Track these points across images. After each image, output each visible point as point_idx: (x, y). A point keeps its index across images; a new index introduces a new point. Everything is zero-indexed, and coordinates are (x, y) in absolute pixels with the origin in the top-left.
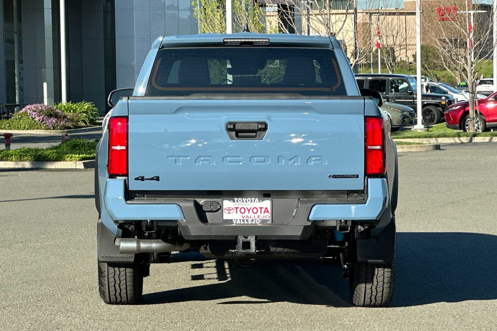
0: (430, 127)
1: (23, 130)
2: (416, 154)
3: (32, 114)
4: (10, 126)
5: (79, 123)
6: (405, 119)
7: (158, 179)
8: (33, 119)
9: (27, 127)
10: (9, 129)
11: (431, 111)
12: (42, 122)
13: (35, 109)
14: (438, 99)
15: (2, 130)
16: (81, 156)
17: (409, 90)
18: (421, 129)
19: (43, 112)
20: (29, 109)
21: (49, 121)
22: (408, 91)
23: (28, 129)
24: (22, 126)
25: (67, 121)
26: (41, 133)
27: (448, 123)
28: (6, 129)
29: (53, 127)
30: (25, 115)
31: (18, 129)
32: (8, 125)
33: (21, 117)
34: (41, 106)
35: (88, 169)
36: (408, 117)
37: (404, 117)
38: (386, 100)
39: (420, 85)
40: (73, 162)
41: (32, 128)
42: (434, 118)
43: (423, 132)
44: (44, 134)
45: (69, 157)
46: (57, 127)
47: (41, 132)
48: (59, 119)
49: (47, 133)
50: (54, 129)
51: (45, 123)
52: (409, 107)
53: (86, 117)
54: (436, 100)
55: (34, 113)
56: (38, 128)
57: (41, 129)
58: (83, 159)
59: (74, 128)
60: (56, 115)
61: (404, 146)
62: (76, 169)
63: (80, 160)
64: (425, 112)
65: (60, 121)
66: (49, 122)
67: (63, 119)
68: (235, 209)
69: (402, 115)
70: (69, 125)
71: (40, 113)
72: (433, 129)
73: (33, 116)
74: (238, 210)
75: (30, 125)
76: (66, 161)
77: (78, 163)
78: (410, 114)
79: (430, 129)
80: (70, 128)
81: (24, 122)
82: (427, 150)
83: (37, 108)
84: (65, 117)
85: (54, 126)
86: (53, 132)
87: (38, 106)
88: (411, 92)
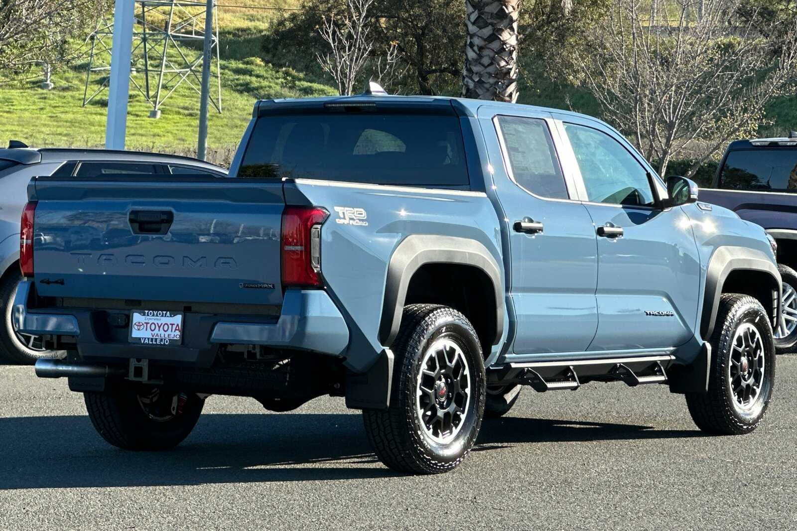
7: (62, 283)
68: (145, 325)
74: (149, 325)
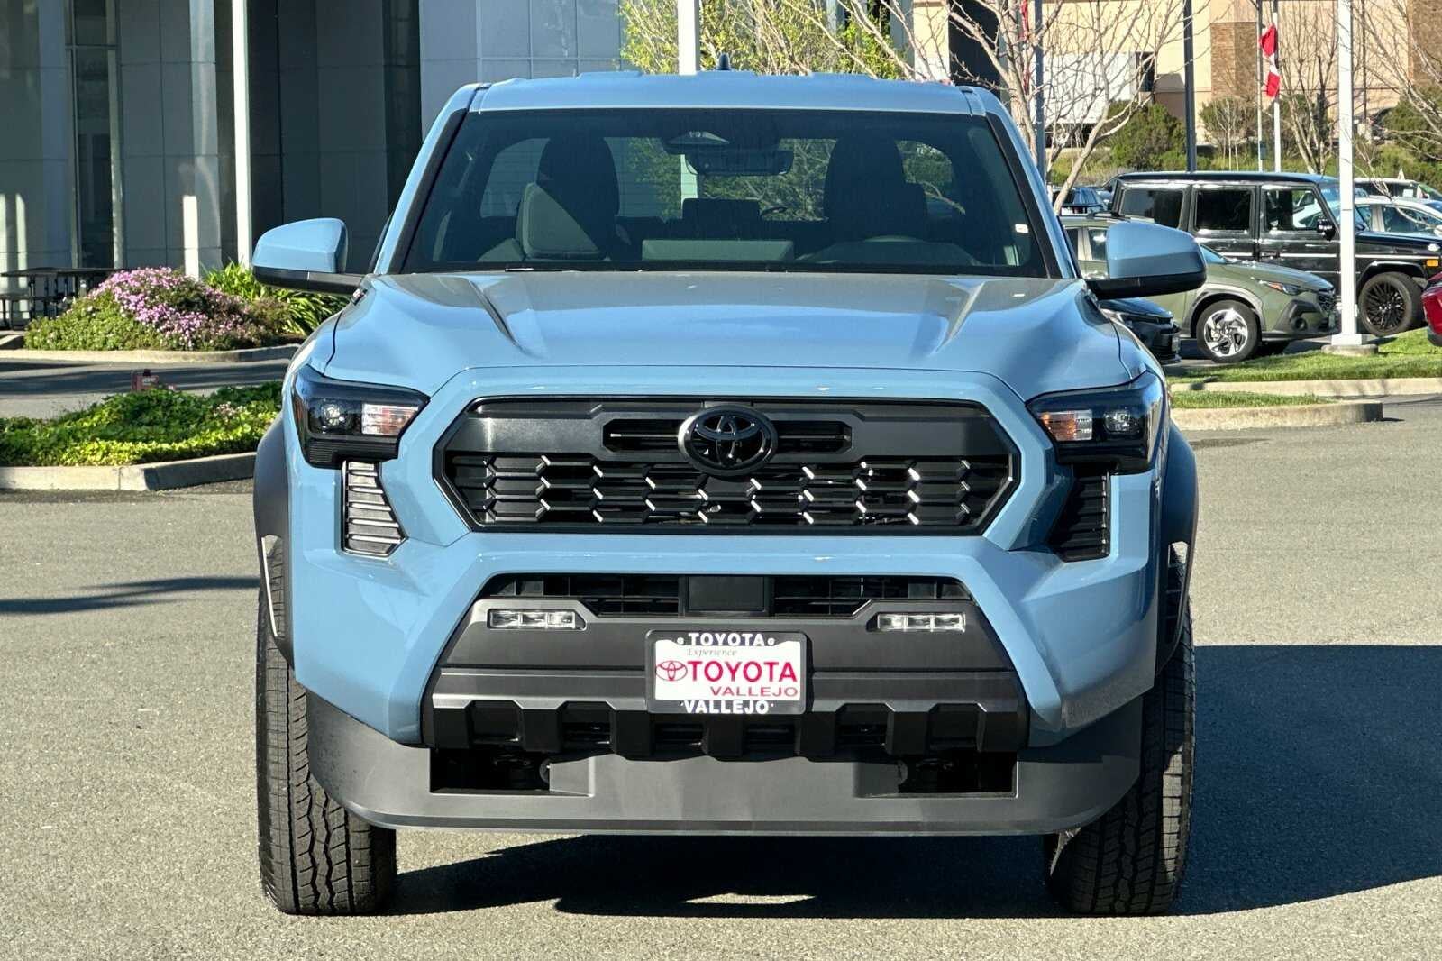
0: (1385, 341)
1: (100, 349)
2: (1295, 438)
3: (129, 302)
4: (59, 338)
5: (285, 328)
6: (1304, 316)
8: (130, 317)
9: (111, 343)
10: (57, 348)
11: (1393, 289)
12: (158, 326)
13: (137, 284)
14: (1415, 251)
15: (35, 351)
16: (141, 446)
17: (1324, 224)
18: (1353, 348)
19: (163, 295)
20: (119, 284)
21: (182, 322)
22: (1321, 227)
23: (116, 348)
24: (96, 340)
25: (241, 324)
26: (156, 361)
27: (1435, 329)
28: (49, 349)
29: (194, 341)
30: (105, 305)
31: (85, 348)
32: (52, 335)
33: (94, 310)
34: (157, 275)
35: (161, 492)
36: (1311, 309)
37: (1302, 308)
38: (1250, 254)
39: (1351, 207)
40: (110, 468)
41: (128, 343)
42: (1402, 310)
43: (1359, 355)
44: (167, 364)
45: (98, 450)
46: (207, 340)
47: (156, 357)
48: (216, 316)
49: (174, 361)
50: (196, 348)
51: (168, 329)
52: (1317, 278)
53: (309, 309)
54: (1410, 253)
55: (133, 298)
56: (147, 346)
57: (157, 347)
58: (147, 457)
59: (263, 345)
60: (205, 302)
61: (1258, 409)
62: (119, 492)
63: (138, 462)
64: (1374, 294)
65: (219, 323)
66: (180, 325)
67: (229, 315)
69: (1295, 301)
70: (246, 336)
71: (152, 297)
72: (1394, 346)
73: (131, 307)
75: (122, 336)
76: (90, 464)
77: (126, 470)
78: (1321, 299)
79: (1381, 349)
80: (250, 344)
81: (103, 325)
82: (1337, 424)
83: (143, 281)
84: (234, 309)
85: (197, 338)
86: (194, 357)
87: (148, 276)
88: (1330, 228)
